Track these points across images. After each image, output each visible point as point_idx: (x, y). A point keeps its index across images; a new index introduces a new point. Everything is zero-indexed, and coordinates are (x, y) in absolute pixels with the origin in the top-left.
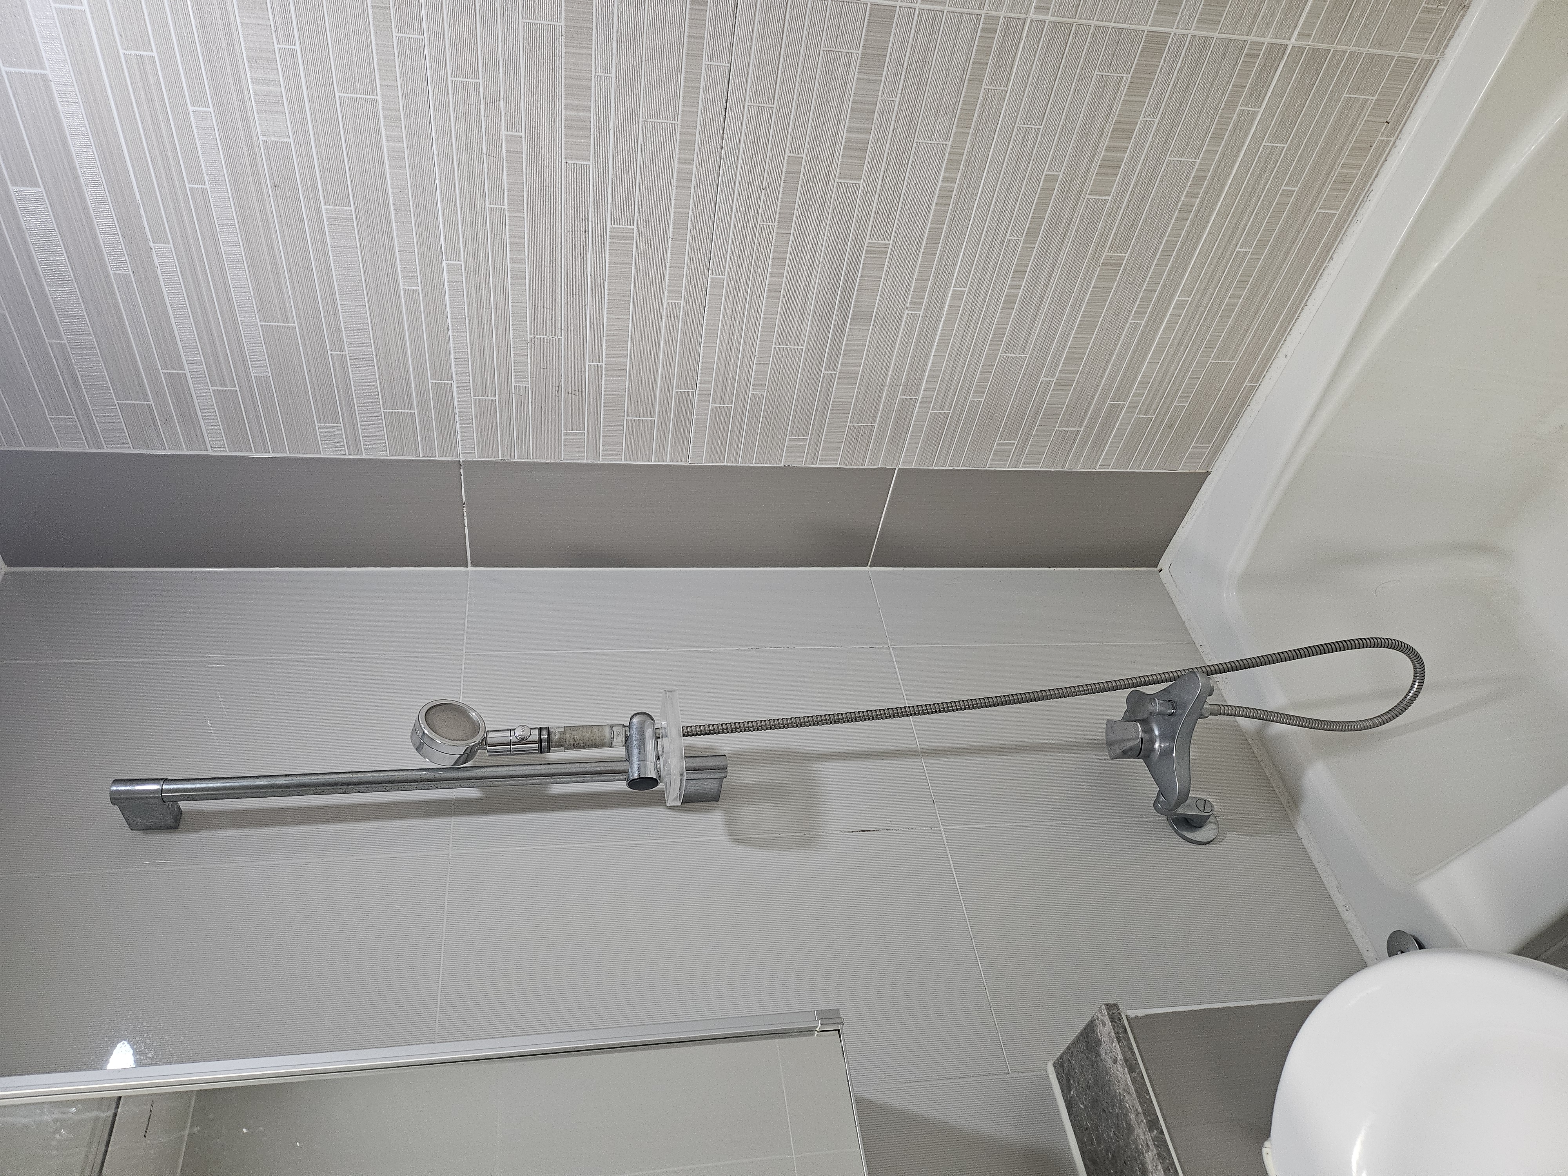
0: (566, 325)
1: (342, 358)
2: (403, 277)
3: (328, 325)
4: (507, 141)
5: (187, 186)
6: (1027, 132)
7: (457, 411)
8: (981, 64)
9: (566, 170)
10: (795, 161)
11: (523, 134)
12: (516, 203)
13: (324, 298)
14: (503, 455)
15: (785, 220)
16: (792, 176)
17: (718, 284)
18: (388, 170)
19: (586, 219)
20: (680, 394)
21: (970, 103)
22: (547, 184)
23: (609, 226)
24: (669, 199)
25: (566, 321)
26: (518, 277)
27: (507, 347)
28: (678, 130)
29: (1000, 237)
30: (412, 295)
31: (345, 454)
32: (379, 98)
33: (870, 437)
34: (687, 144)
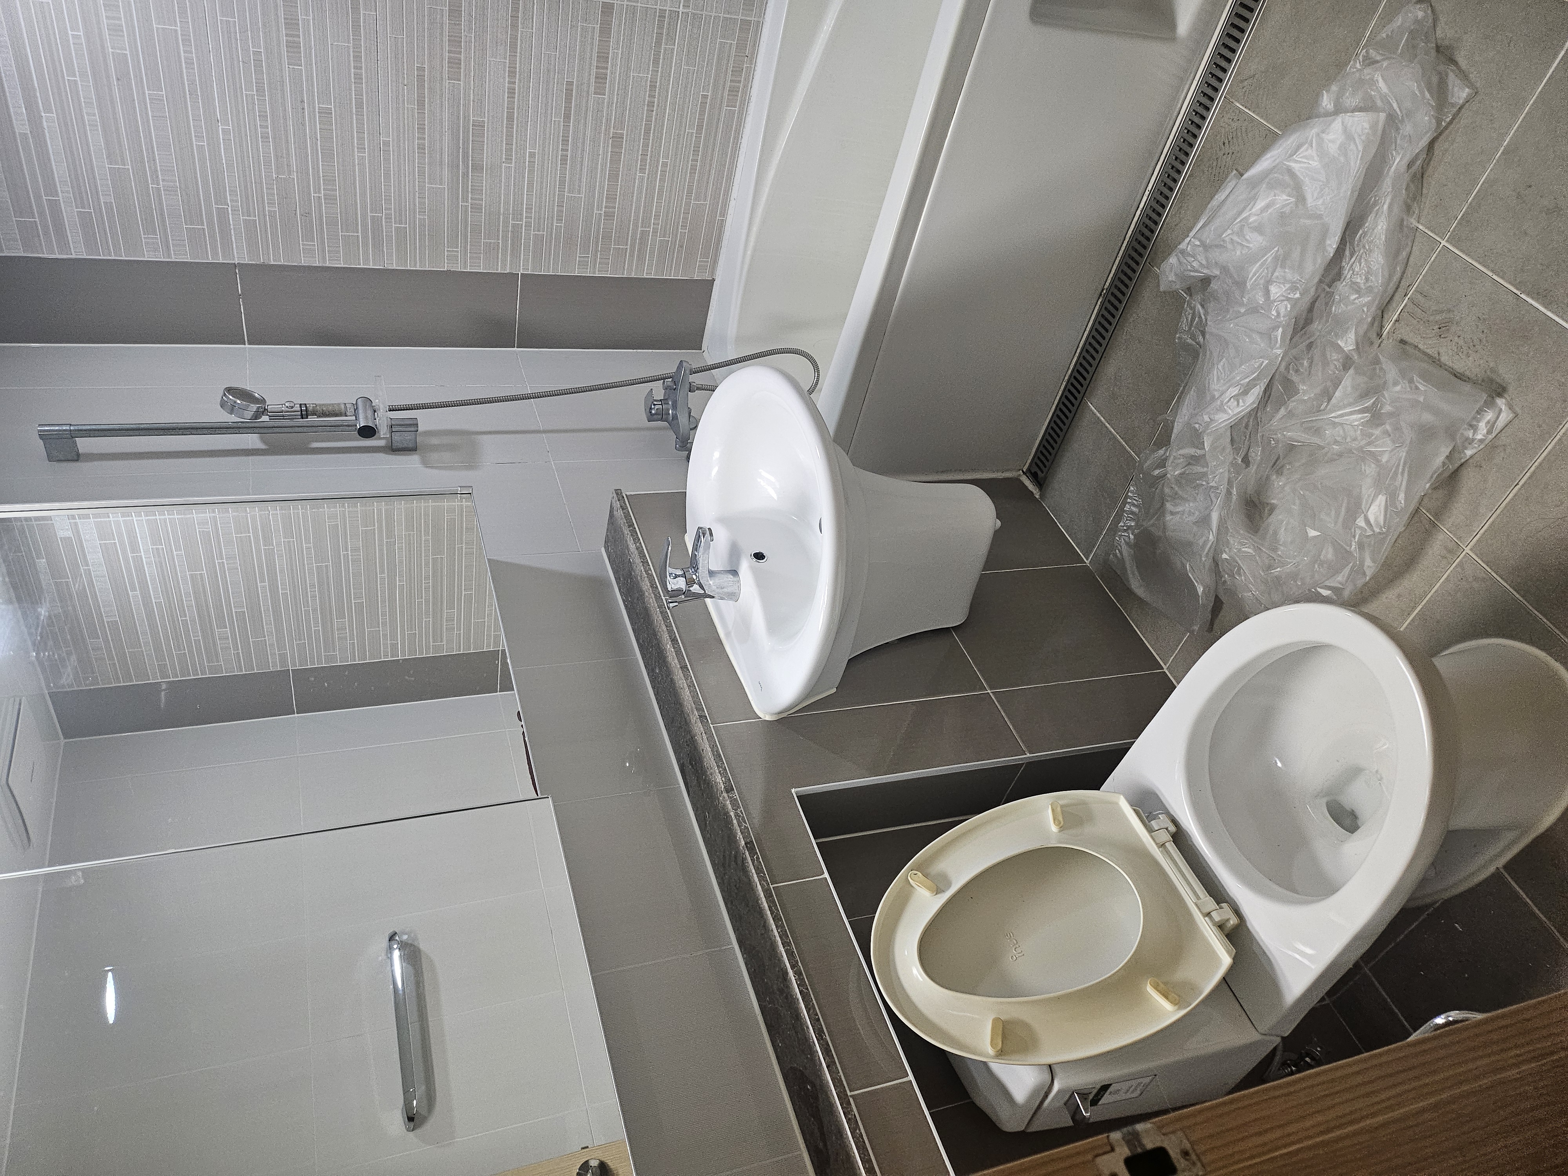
0: (297, 168)
1: (159, 189)
2: (195, 136)
3: (150, 167)
4: (254, 54)
5: (66, 78)
6: (549, 56)
7: (232, 227)
8: (515, 17)
9: (289, 71)
10: (421, 69)
11: (262, 50)
12: (260, 90)
13: (147, 150)
14: (263, 259)
15: (421, 104)
16: (421, 78)
17: (387, 144)
18: (185, 71)
19: (302, 101)
20: (373, 217)
21: (514, 38)
22: (278, 79)
23: (317, 105)
24: (350, 89)
25: (297, 166)
26: (265, 137)
27: (261, 183)
28: (351, 50)
29: (549, 119)
30: (200, 148)
31: (160, 257)
32: (179, 29)
33: (498, 249)
34: (357, 58)
